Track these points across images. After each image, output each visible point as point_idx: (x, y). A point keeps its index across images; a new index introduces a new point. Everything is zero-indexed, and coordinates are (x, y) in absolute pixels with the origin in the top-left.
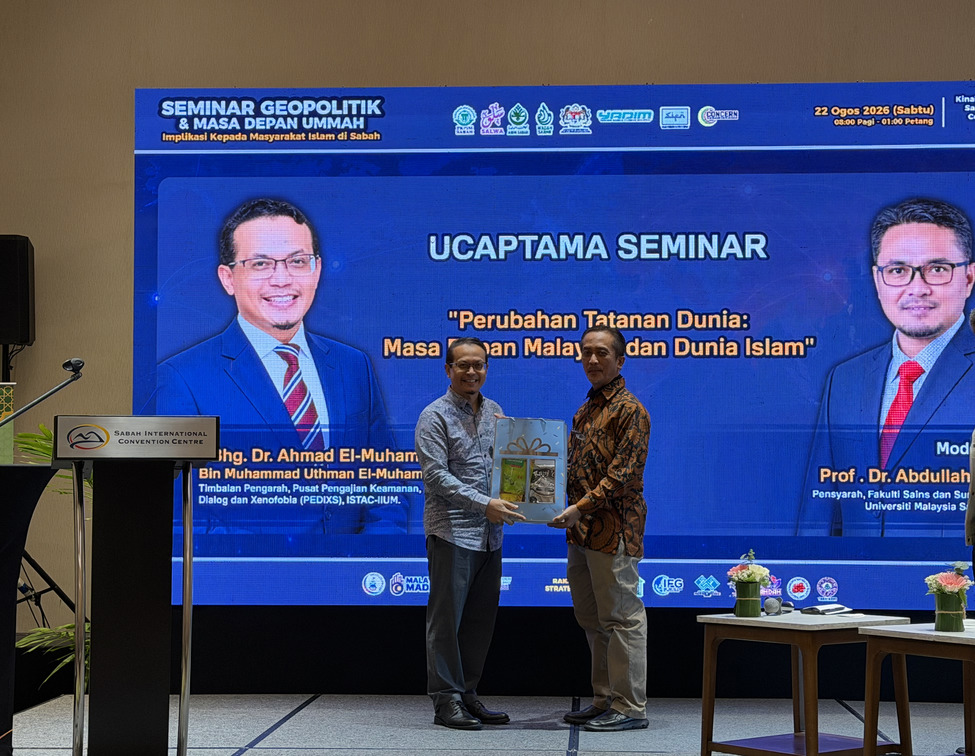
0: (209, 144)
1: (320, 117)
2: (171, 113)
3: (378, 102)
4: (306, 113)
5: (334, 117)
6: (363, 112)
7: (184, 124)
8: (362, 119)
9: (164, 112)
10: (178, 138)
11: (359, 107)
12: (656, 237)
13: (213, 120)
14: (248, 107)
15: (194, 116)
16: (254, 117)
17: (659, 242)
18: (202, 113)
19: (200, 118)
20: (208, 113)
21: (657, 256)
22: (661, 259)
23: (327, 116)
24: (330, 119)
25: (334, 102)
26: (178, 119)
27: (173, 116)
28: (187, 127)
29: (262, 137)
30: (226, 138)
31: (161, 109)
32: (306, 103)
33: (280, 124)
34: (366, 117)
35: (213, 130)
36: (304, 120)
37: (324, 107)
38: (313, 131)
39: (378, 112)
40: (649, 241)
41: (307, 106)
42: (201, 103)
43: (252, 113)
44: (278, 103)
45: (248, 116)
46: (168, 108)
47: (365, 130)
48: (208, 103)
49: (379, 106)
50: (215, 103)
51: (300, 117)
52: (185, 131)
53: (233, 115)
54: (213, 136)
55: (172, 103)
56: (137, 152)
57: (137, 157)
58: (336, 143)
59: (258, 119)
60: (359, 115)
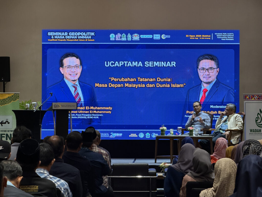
0: (58, 42)
1: (82, 36)
2: (50, 35)
3: (94, 33)
4: (79, 35)
5: (85, 36)
6: (91, 35)
7: (52, 37)
8: (91, 36)
9: (48, 35)
10: (51, 40)
11: (90, 34)
12: (153, 62)
13: (59, 36)
14: (66, 34)
15: (55, 35)
16: (67, 36)
17: (153, 63)
18: (56, 35)
19: (56, 36)
20: (58, 35)
21: (153, 66)
22: (154, 67)
23: (83, 36)
24: (84, 36)
25: (85, 33)
26: (51, 36)
27: (50, 36)
28: (53, 38)
29: (69, 40)
30: (61, 40)
31: (48, 34)
32: (79, 33)
33: (73, 37)
34: (92, 36)
35: (59, 39)
36: (78, 36)
37: (82, 34)
38: (80, 39)
39: (94, 35)
40: (151, 63)
41: (79, 34)
42: (56, 33)
43: (67, 35)
44: (73, 33)
45: (66, 35)
46: (49, 34)
47: (91, 39)
48: (58, 33)
49: (94, 34)
50: (59, 33)
51: (77, 36)
52: (53, 39)
53: (63, 35)
54: (59, 40)
55: (50, 33)
56: (42, 43)
57: (43, 44)
58: (85, 42)
59: (68, 36)
60: (90, 36)
